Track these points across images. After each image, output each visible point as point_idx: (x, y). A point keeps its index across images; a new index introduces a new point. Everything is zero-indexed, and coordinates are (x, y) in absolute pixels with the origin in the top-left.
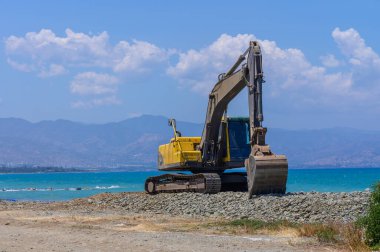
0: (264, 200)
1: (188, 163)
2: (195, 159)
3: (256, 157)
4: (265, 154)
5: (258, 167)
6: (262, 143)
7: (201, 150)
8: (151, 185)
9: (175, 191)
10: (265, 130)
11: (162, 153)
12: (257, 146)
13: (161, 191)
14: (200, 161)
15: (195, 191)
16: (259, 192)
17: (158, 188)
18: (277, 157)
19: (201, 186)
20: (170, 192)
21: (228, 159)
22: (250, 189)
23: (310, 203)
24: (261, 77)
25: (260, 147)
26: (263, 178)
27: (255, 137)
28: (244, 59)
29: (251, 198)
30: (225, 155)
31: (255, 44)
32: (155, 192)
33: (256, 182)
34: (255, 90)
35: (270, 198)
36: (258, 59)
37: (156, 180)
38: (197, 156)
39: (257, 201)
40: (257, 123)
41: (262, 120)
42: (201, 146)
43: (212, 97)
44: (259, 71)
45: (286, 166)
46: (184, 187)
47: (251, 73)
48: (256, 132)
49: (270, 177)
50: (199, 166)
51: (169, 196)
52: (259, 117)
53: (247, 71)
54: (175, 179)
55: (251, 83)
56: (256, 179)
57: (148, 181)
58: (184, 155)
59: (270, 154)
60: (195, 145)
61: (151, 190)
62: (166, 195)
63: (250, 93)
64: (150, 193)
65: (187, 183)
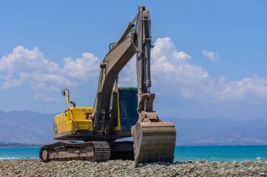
0: (150, 168)
1: (80, 131)
2: (86, 127)
3: (143, 124)
4: (152, 120)
5: (145, 134)
6: (150, 110)
7: (93, 120)
8: (45, 153)
9: (67, 159)
10: (153, 96)
11: (57, 122)
12: (144, 113)
13: (54, 159)
14: (92, 129)
15: (84, 159)
16: (145, 160)
17: (52, 156)
18: (164, 123)
19: (91, 154)
21: (119, 127)
22: (136, 157)
23: (198, 172)
24: (150, 41)
25: (147, 113)
26: (149, 145)
27: (142, 103)
28: (133, 26)
29: (137, 166)
30: (116, 124)
31: (144, 9)
32: (48, 160)
33: (142, 150)
34: (143, 55)
35: (157, 166)
36: (146, 24)
37: (50, 148)
38: (88, 125)
39: (143, 170)
40: (144, 89)
41: (150, 86)
42: (93, 115)
43: (103, 67)
44: (147, 36)
45: (174, 133)
46: (75, 155)
47: (139, 39)
48: (144, 98)
49: (156, 144)
50: (89, 134)
51: (59, 164)
52: (147, 82)
53: (135, 37)
54: (68, 148)
55: (139, 48)
56: (142, 146)
57: (43, 149)
58: (75, 124)
59: (157, 120)
60: (87, 115)
61: (45, 158)
62: (57, 163)
63: (138, 59)
64: (44, 161)
65: (78, 151)
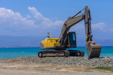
2: (58, 45)
5: (93, 48)
6: (91, 40)
10: (92, 36)
14: (60, 46)
17: (43, 55)
19: (63, 54)
20: (49, 56)
21: (69, 45)
24: (90, 18)
28: (81, 12)
29: (89, 59)
32: (42, 57)
34: (88, 22)
37: (42, 53)
38: (59, 44)
41: (91, 32)
43: (65, 25)
44: (90, 16)
46: (55, 55)
48: (89, 37)
49: (95, 52)
50: (60, 48)
53: (84, 16)
54: (51, 52)
55: (86, 20)
57: (39, 53)
58: (55, 44)
59: (95, 44)
60: (57, 41)
63: (86, 23)
64: (40, 57)
65: (57, 54)
